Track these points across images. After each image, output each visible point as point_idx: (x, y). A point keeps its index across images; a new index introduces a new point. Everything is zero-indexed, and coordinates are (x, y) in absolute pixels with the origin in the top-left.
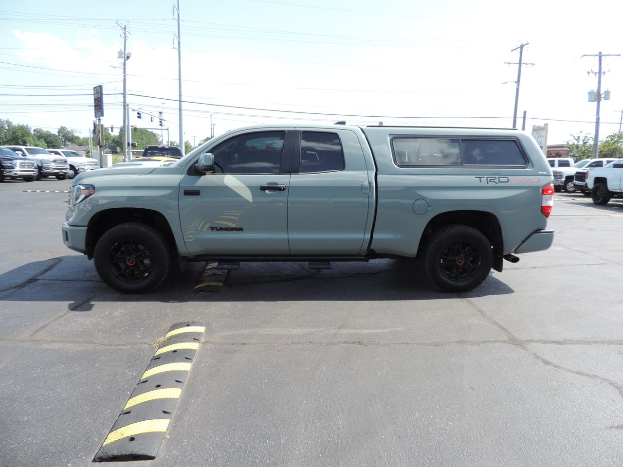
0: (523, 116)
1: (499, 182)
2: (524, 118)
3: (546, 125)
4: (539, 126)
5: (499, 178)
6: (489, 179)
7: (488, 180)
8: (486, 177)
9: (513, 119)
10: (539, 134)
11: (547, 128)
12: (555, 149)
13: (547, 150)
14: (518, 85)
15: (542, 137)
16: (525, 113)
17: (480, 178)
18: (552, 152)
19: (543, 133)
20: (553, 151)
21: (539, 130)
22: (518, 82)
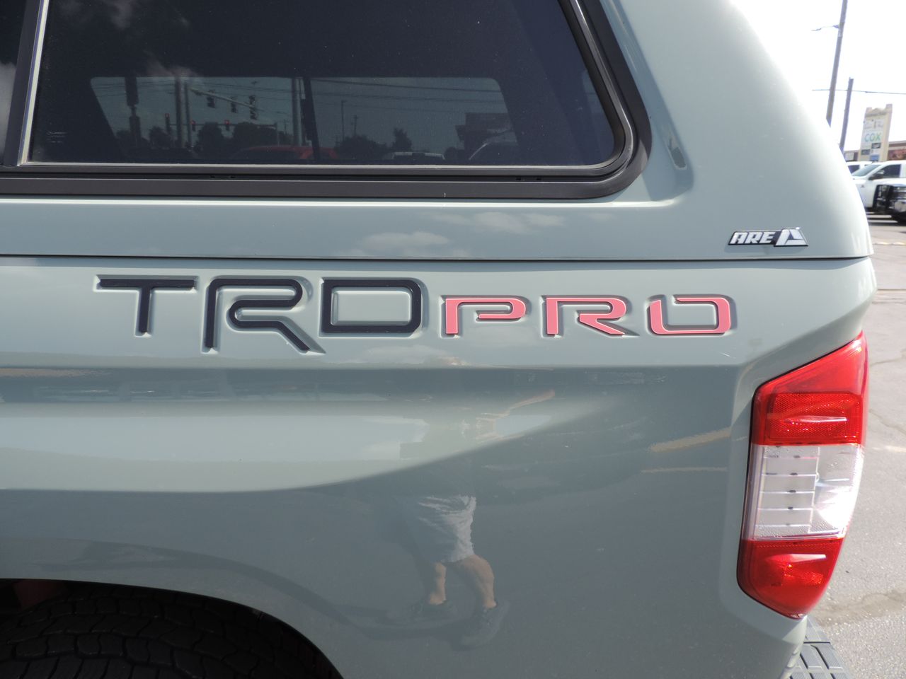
0: (847, 88)
1: (329, 327)
2: (849, 91)
3: (889, 106)
4: (876, 109)
5: (330, 286)
6: (229, 295)
7: (225, 308)
8: (205, 276)
9: (828, 92)
10: (875, 123)
11: (891, 112)
12: (902, 148)
13: (888, 149)
14: (841, 32)
15: (882, 127)
16: (851, 81)
17: (147, 287)
18: (896, 153)
19: (883, 120)
20: (899, 150)
21: (875, 115)
22: (841, 26)
